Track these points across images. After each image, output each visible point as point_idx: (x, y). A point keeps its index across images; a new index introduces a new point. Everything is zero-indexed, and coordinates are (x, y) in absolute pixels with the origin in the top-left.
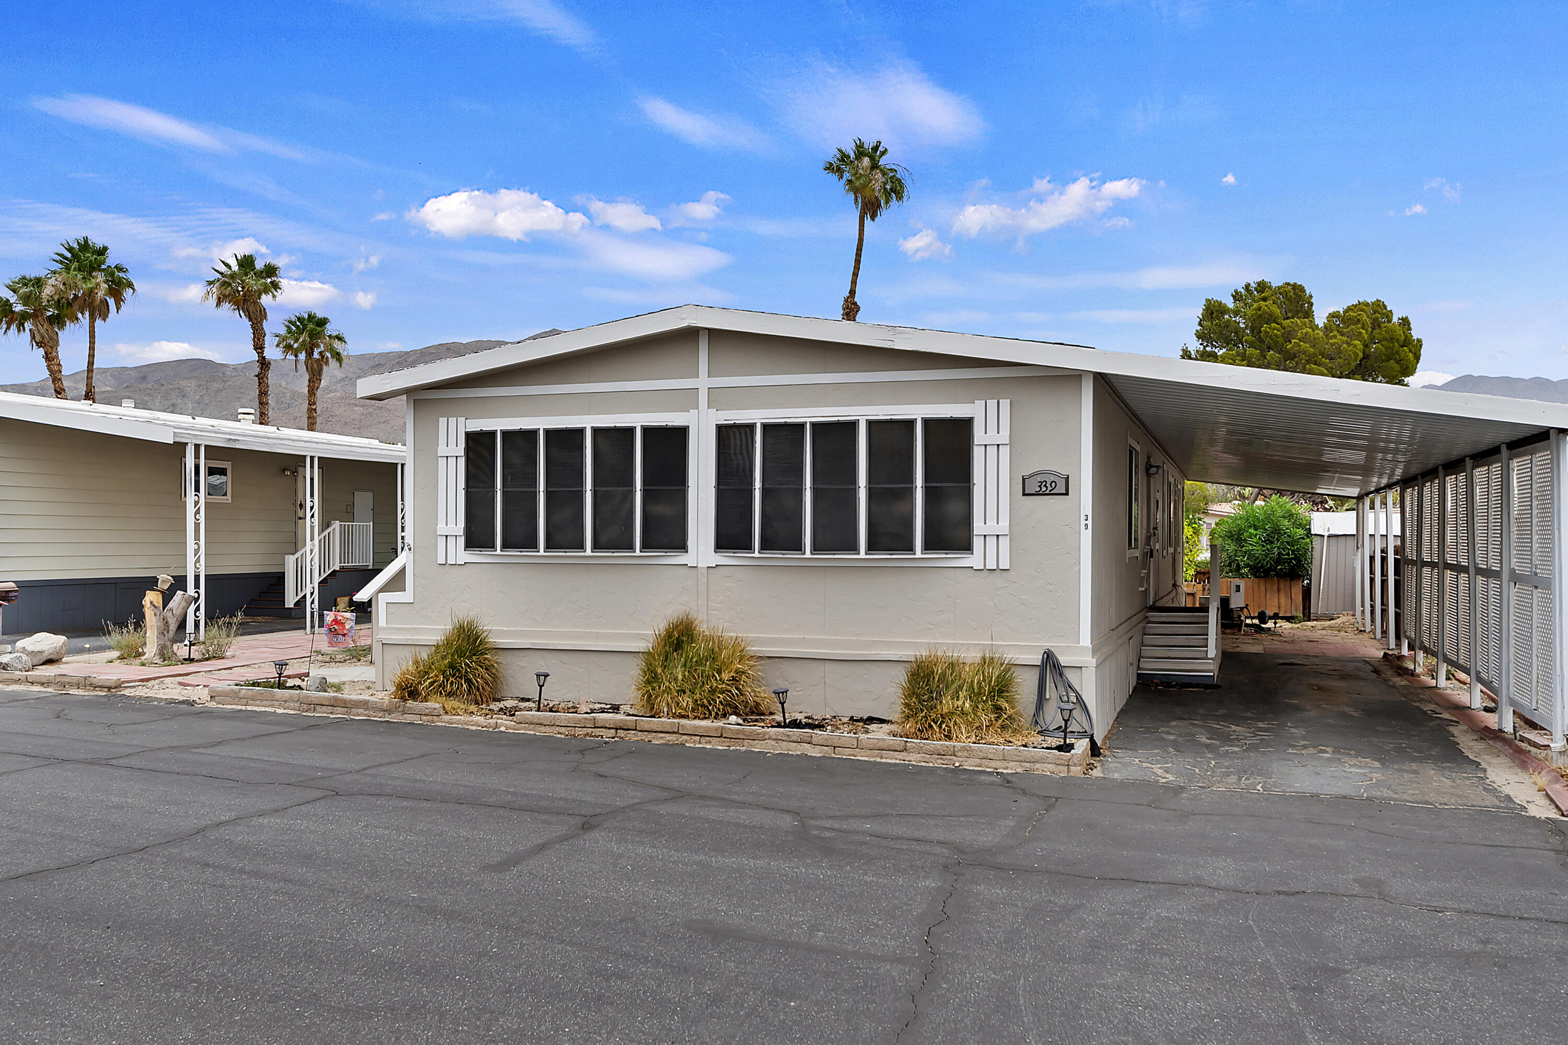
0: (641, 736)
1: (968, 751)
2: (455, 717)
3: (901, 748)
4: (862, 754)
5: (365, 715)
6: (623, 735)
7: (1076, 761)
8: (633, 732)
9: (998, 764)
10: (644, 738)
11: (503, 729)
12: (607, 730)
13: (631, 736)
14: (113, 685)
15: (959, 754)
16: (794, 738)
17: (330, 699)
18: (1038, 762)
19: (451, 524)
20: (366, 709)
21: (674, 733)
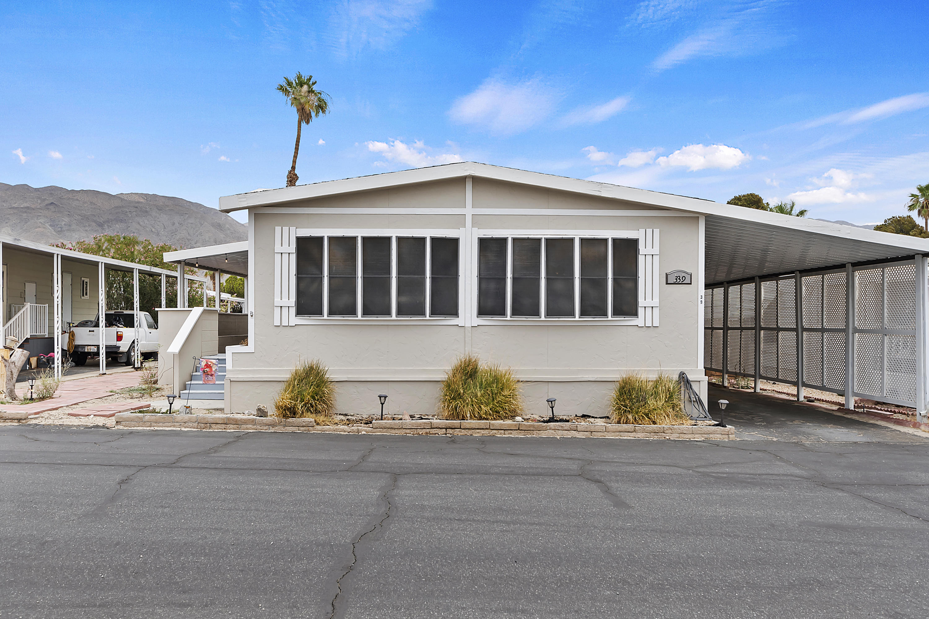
0: (464, 432)
1: (671, 429)
2: (324, 427)
3: (633, 430)
4: (609, 435)
5: (253, 429)
6: (451, 432)
7: (732, 432)
8: (458, 430)
9: (690, 436)
10: (466, 433)
11: (363, 433)
12: (440, 430)
13: (457, 432)
14: (23, 417)
15: (667, 432)
16: (566, 428)
17: (224, 419)
18: (711, 434)
19: (285, 299)
20: (254, 425)
21: (487, 429)
